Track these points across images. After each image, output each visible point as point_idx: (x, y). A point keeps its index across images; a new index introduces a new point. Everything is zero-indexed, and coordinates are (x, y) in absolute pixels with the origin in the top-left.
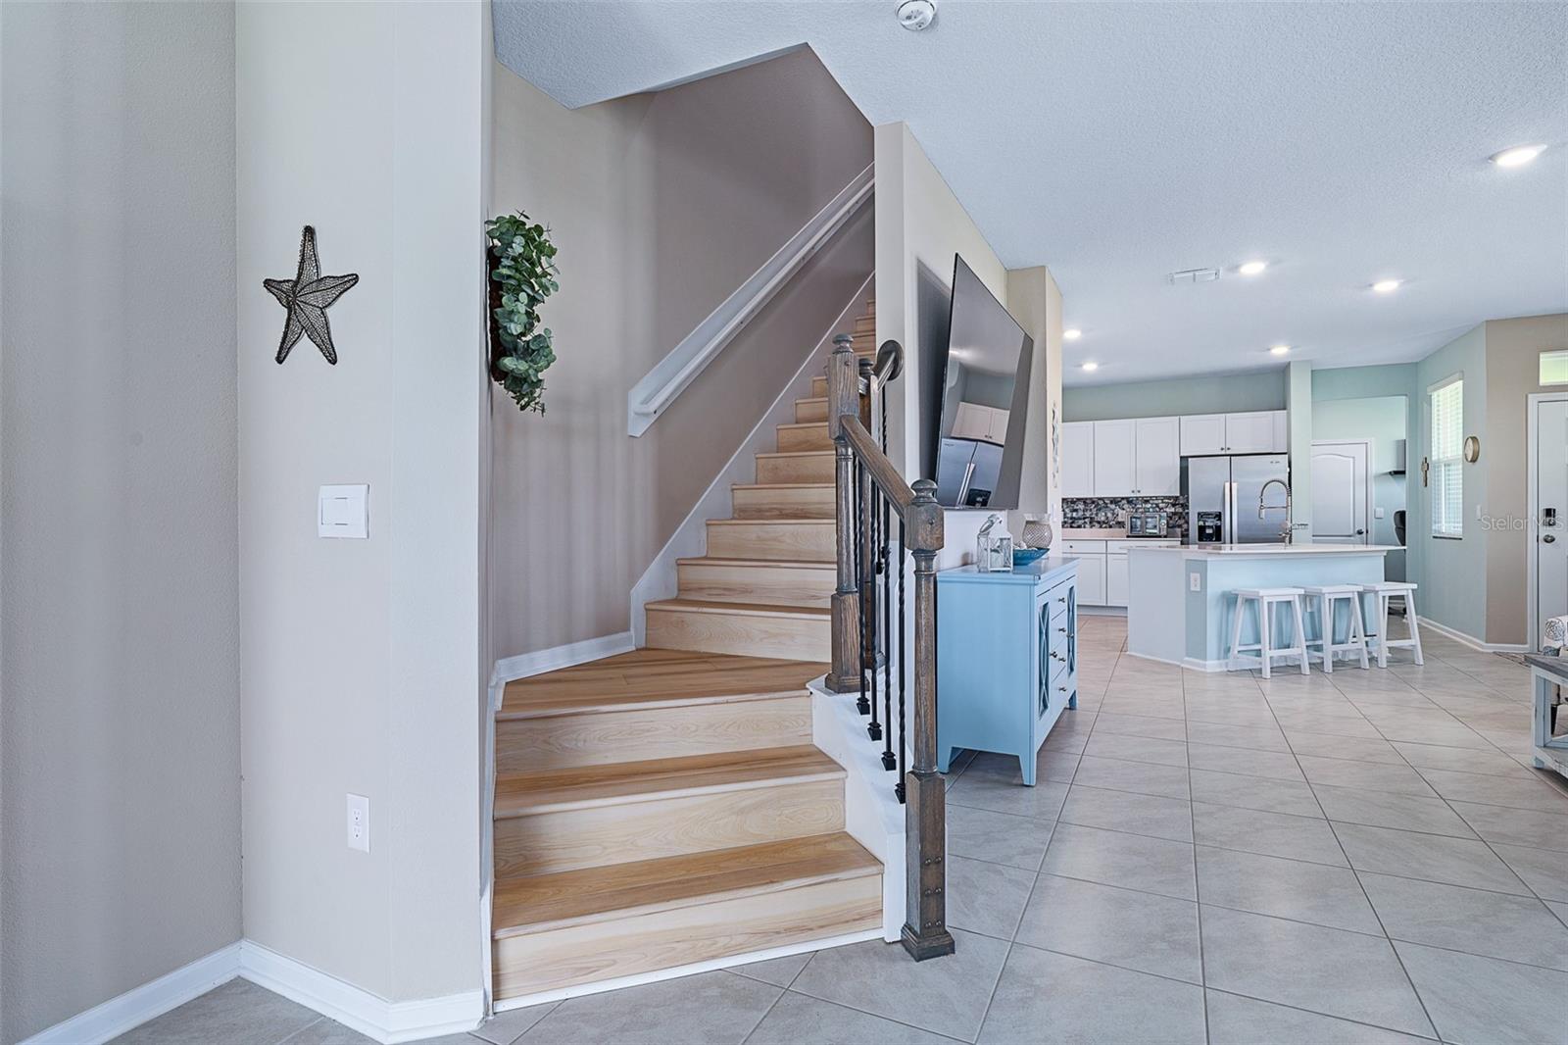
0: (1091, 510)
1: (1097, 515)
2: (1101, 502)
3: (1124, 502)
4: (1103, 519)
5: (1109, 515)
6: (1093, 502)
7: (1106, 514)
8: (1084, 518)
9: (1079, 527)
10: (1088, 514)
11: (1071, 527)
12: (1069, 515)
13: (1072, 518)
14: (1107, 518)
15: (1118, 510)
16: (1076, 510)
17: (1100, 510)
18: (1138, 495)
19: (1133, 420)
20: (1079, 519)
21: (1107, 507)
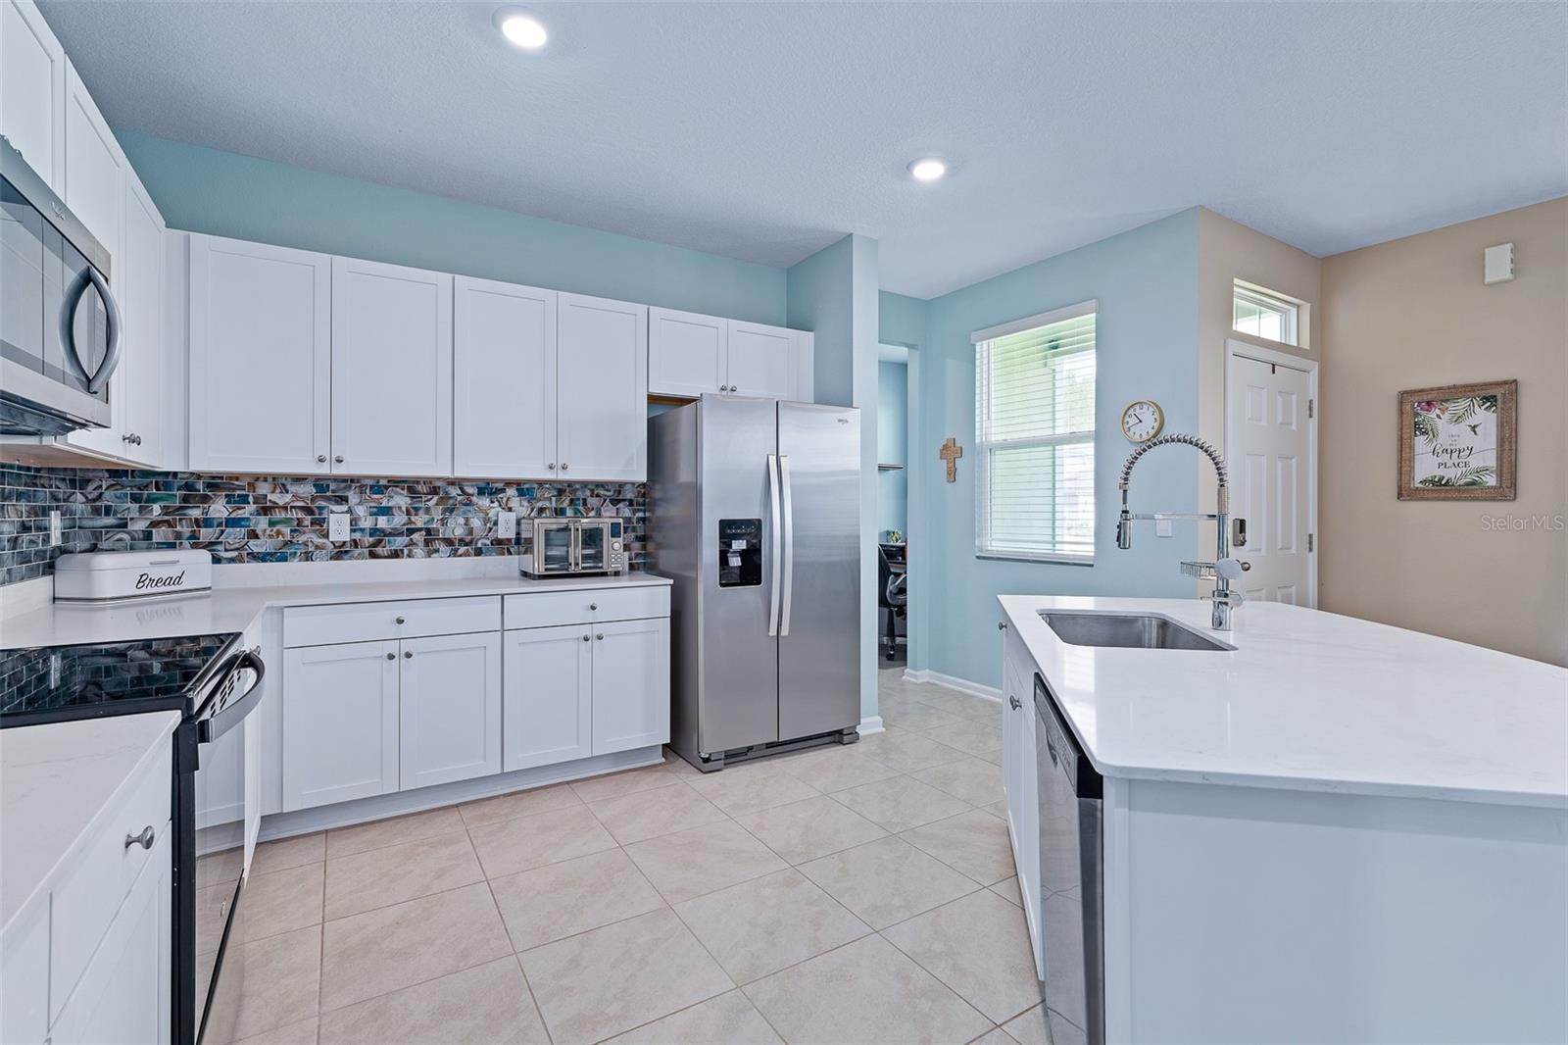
0: (428, 510)
1: (444, 522)
2: (454, 491)
3: (511, 492)
4: (459, 532)
5: (476, 523)
6: (435, 491)
7: (467, 520)
8: (411, 532)
9: (396, 554)
10: (420, 521)
11: (373, 555)
12: (367, 523)
13: (374, 531)
14: (471, 532)
15: (495, 510)
16: (387, 511)
17: (452, 510)
18: (563, 476)
19: (549, 294)
20: (394, 533)
21: (470, 503)
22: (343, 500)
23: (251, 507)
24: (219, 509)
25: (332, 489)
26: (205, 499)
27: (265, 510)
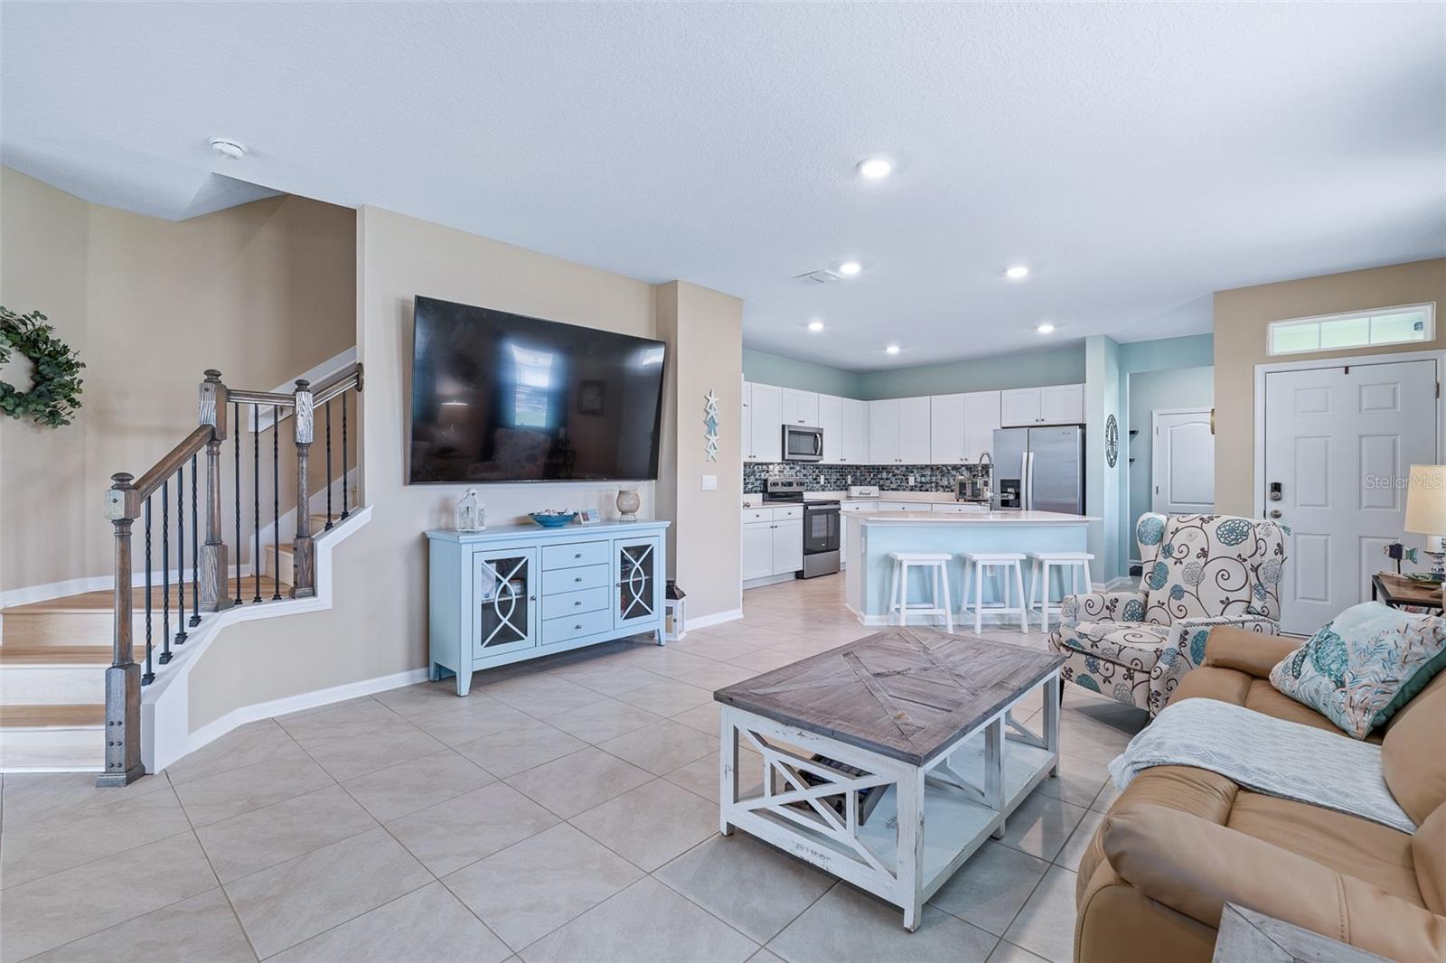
0: (936, 476)
1: (941, 480)
2: (944, 469)
3: (963, 468)
4: (946, 483)
5: (951, 480)
6: (938, 469)
7: (948, 479)
8: (931, 483)
9: (927, 490)
10: (934, 479)
11: (921, 490)
12: (919, 480)
13: (921, 483)
14: (950, 483)
15: (957, 475)
16: (924, 476)
17: (943, 475)
19: (962, 395)
20: (927, 483)
21: (949, 473)
22: (913, 472)
23: (891, 474)
24: (884, 475)
25: (910, 469)
26: (882, 472)
27: (894, 476)
